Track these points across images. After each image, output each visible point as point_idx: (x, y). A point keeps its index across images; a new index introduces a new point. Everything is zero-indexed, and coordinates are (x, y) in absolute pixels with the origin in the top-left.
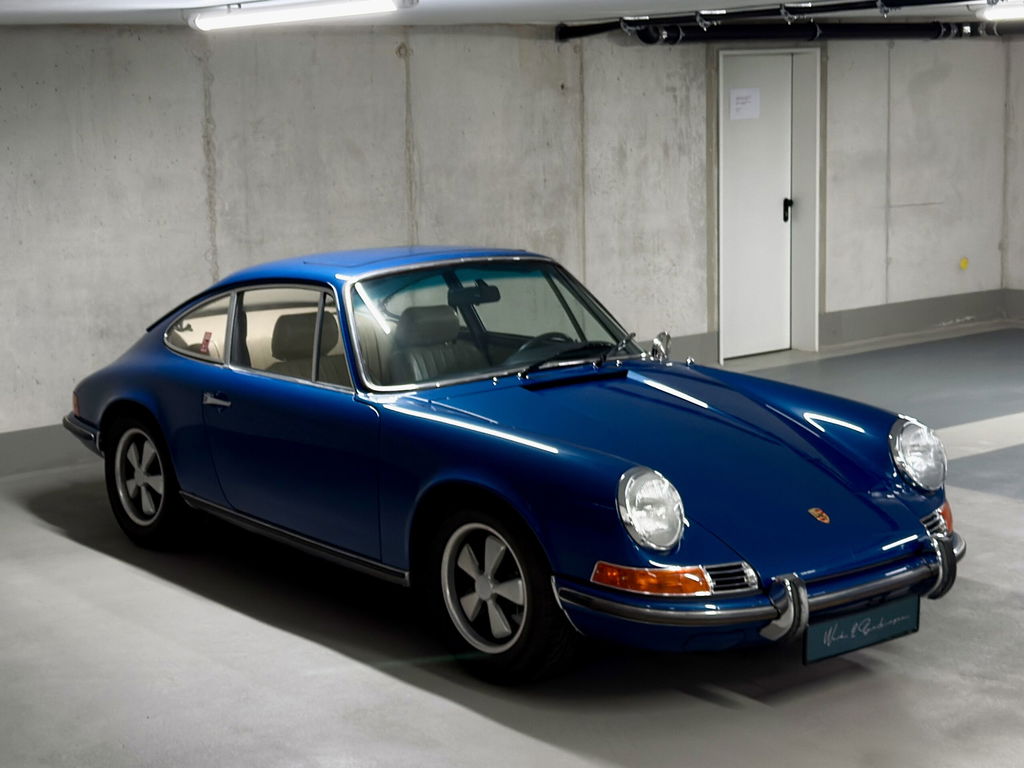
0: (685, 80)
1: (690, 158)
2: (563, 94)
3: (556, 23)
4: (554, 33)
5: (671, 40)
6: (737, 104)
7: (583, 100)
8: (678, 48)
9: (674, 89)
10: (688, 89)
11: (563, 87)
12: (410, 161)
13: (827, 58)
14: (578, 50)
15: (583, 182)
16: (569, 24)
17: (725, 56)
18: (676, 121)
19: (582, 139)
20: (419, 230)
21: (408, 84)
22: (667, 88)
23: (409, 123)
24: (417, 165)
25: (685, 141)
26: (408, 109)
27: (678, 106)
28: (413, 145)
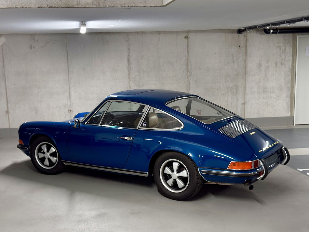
0: (284, 44)
1: (285, 67)
2: (240, 48)
3: (238, 29)
4: (237, 32)
5: (275, 33)
7: (246, 50)
8: (282, 35)
9: (280, 47)
10: (285, 47)
11: (239, 46)
12: (188, 66)
14: (245, 36)
15: (245, 73)
16: (242, 29)
17: (299, 37)
18: (280, 56)
19: (246, 61)
20: (190, 84)
21: (188, 46)
22: (278, 47)
23: (188, 56)
24: (190, 67)
25: (284, 62)
26: (188, 53)
27: (282, 52)
28: (189, 62)
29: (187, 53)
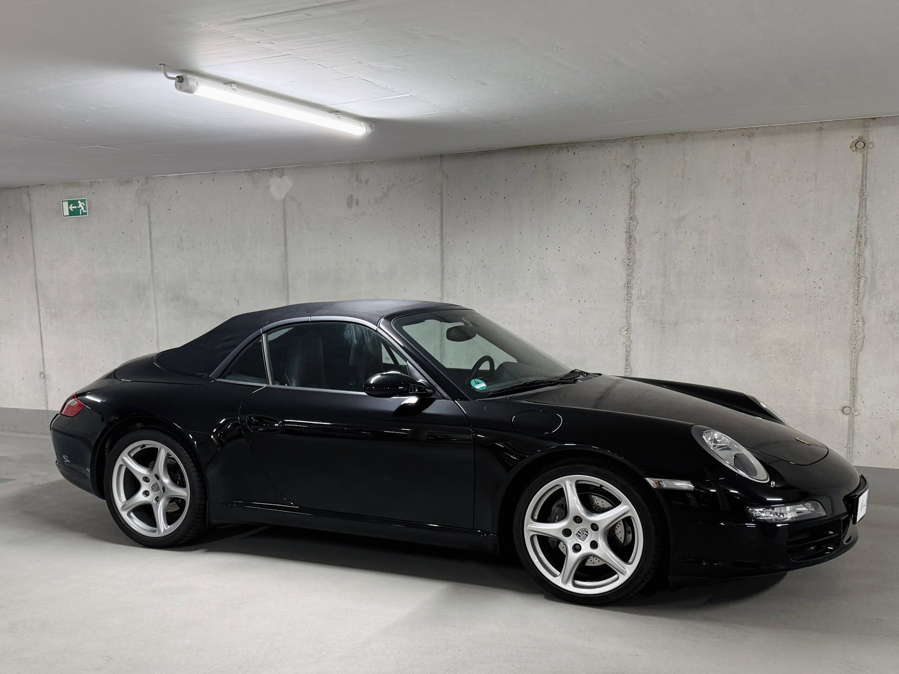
20: (866, 325)
21: (865, 178)
23: (862, 215)
24: (868, 260)
26: (862, 203)
29: (860, 204)
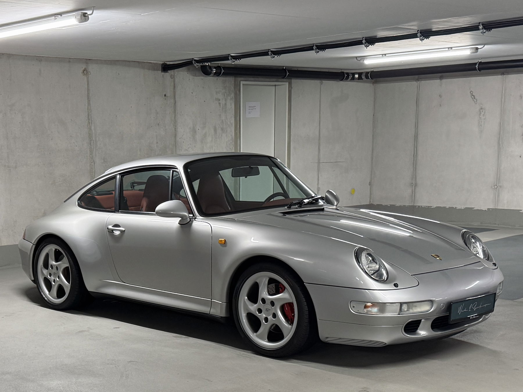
0: (224, 96)
1: (227, 135)
2: (166, 99)
3: (162, 63)
4: (161, 68)
5: (217, 74)
6: (249, 109)
7: (175, 103)
8: (221, 79)
9: (219, 100)
10: (226, 100)
11: (165, 95)
12: (90, 129)
13: (292, 87)
14: (173, 77)
16: (168, 63)
17: (243, 85)
18: (220, 116)
21: (88, 90)
22: (216, 99)
23: (89, 110)
24: (93, 131)
25: (225, 127)
26: (89, 104)
27: (221, 108)
28: (92, 122)
